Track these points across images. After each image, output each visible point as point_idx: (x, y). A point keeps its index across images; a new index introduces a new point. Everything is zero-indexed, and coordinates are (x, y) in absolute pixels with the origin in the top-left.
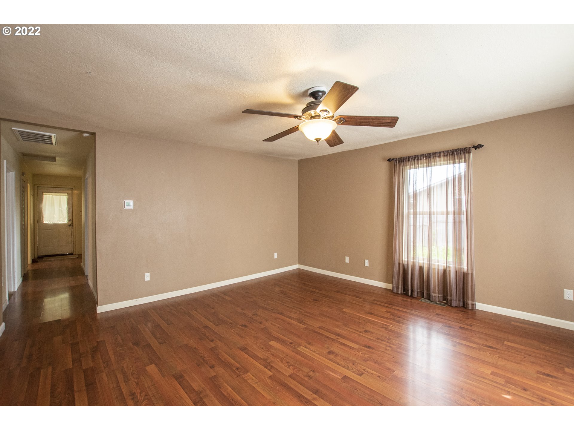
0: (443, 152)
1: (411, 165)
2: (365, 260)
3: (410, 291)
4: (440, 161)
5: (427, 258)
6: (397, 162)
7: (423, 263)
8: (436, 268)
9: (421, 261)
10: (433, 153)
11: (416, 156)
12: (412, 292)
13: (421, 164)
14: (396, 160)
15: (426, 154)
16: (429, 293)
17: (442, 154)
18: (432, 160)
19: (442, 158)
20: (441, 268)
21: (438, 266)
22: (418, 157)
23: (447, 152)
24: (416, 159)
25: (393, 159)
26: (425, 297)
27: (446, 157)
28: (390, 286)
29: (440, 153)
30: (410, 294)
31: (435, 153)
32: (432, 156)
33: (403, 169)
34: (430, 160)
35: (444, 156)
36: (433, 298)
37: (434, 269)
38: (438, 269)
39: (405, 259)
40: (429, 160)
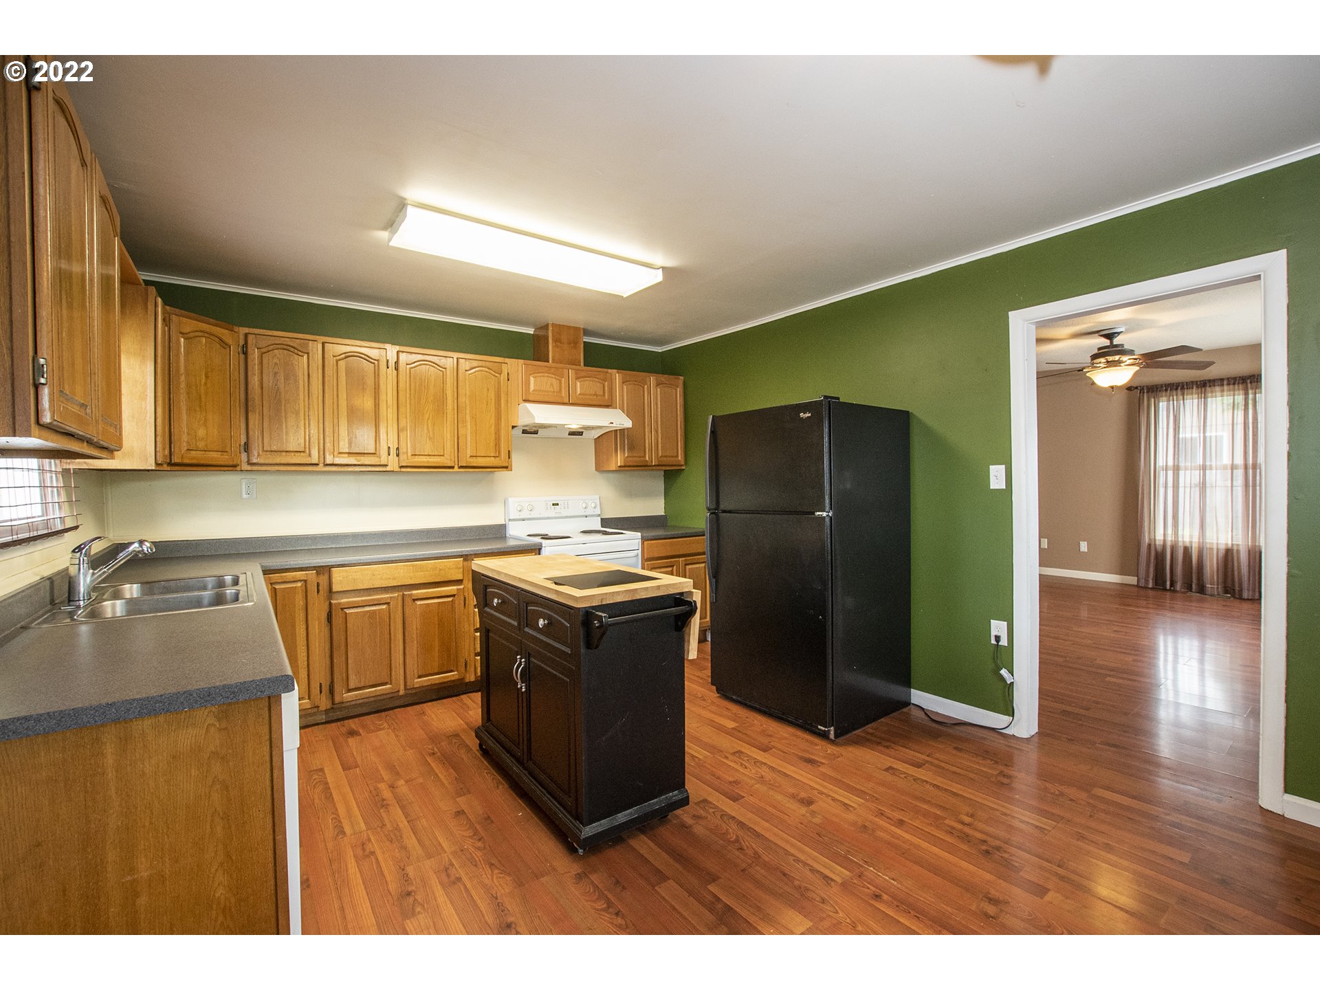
0: (1228, 379)
1: (1170, 396)
2: (1081, 542)
3: (1168, 583)
4: (1223, 391)
5: (1198, 534)
6: (1144, 392)
7: (1191, 542)
8: (1215, 547)
9: (1187, 539)
10: (1210, 381)
11: (1179, 383)
12: (1172, 585)
13: (1187, 394)
14: (1143, 389)
15: (1197, 382)
16: (1201, 583)
17: (1225, 382)
18: (1208, 389)
19: (1225, 387)
20: (1222, 547)
21: (1217, 544)
22: (1183, 386)
23: (1235, 379)
24: (1179, 388)
25: (1136, 388)
26: (1194, 590)
27: (1231, 386)
28: (1133, 580)
29: (1222, 380)
30: (1168, 587)
31: (1214, 380)
32: (1208, 384)
33: (1156, 402)
34: (1205, 390)
35: (1229, 384)
36: (1209, 591)
37: (1211, 549)
38: (1218, 549)
39: (1159, 537)
40: (1203, 389)
